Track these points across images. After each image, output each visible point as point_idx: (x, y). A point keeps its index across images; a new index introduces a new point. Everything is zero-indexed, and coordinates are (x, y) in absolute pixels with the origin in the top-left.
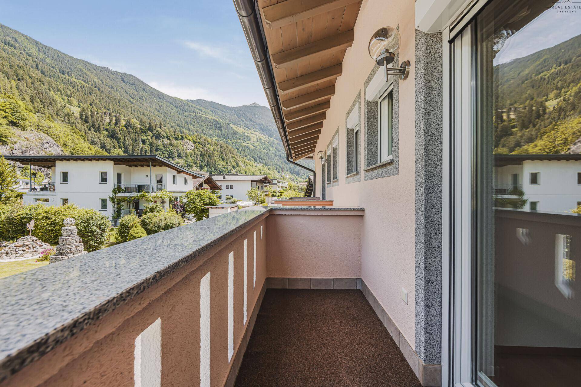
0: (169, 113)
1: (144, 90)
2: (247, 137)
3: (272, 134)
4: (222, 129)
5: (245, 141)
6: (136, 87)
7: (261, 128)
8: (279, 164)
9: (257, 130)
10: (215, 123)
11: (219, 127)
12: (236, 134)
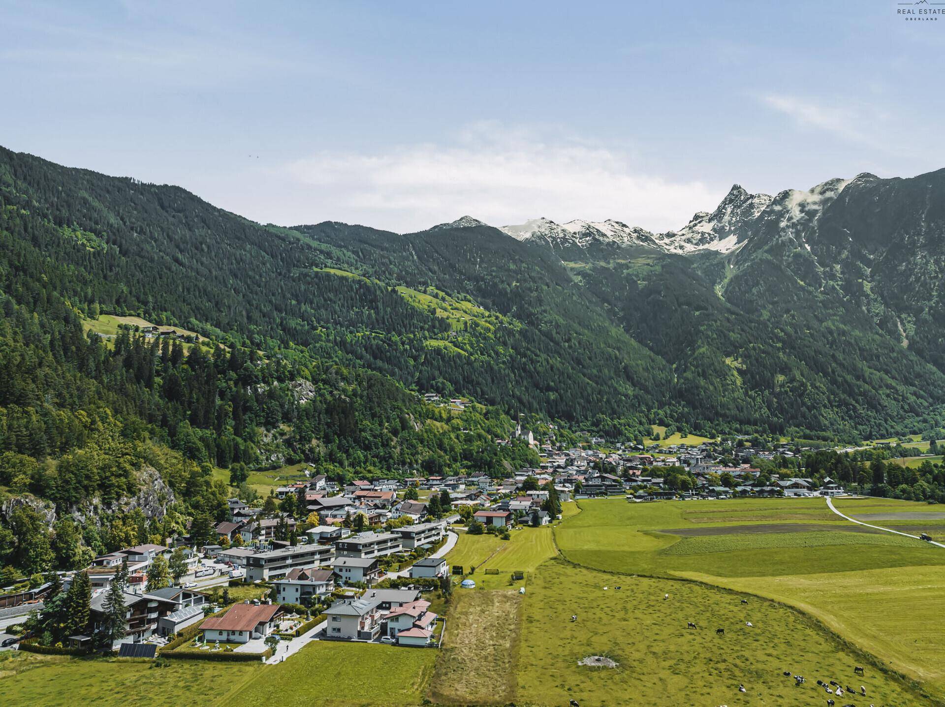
0: (257, 277)
1: (204, 221)
2: (442, 321)
3: (508, 305)
4: (380, 305)
5: (435, 334)
6: (186, 217)
7: (479, 289)
8: (518, 393)
9: (468, 297)
10: (362, 290)
11: (371, 301)
12: (412, 316)
